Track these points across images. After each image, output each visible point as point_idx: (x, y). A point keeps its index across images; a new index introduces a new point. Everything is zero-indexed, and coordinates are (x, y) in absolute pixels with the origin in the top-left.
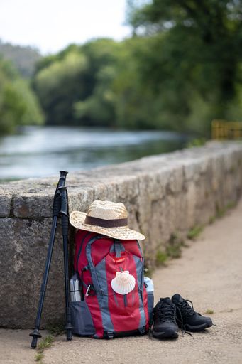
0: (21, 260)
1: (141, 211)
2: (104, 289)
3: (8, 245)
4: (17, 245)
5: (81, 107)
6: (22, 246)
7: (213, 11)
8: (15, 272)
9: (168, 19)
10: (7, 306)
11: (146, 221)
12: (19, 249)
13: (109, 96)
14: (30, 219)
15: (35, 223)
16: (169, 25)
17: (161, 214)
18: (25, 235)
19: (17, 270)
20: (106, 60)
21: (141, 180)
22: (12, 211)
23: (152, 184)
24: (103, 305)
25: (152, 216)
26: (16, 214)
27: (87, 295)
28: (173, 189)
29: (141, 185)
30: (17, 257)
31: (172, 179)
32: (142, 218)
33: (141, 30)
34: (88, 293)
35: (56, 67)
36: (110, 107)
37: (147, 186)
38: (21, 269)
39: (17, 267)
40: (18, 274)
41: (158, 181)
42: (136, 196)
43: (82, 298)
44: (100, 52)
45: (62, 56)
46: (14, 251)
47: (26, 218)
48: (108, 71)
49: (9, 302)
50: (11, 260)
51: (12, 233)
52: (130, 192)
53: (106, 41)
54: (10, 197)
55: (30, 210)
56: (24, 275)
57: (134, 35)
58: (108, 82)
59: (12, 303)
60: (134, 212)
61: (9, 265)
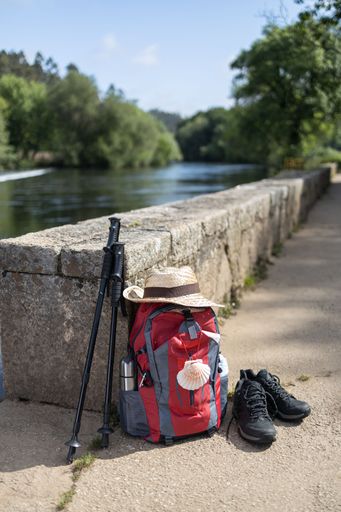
0: (71, 328)
1: (231, 244)
2: (165, 380)
3: (56, 309)
4: (67, 309)
5: (204, 149)
6: (73, 311)
7: (287, 87)
8: (65, 343)
9: (258, 93)
10: (58, 380)
11: (235, 251)
12: (69, 316)
13: (221, 143)
14: (81, 280)
15: (87, 284)
16: (258, 97)
17: (250, 240)
18: (75, 298)
19: (67, 340)
20: (220, 121)
21: (231, 213)
22: (59, 268)
23: (242, 216)
24: (161, 401)
25: (242, 244)
26: (64, 272)
27: (141, 384)
28: (261, 215)
29: (230, 219)
30: (67, 324)
31: (261, 208)
32: (231, 249)
33: (241, 101)
34: (144, 382)
35: (190, 125)
36: (221, 150)
37: (237, 218)
38: (72, 340)
39: (68, 336)
40: (69, 346)
41: (248, 212)
42: (226, 230)
43: (136, 388)
44: (216, 116)
45: (193, 119)
46: (62, 317)
47: (76, 278)
48: (221, 127)
49: (60, 376)
50: (59, 328)
51: (60, 294)
52: (219, 227)
53: (221, 110)
54: (58, 250)
55: (80, 268)
56: (75, 347)
57: (237, 104)
58: (220, 135)
59: (63, 378)
60: (223, 247)
61: (58, 334)
